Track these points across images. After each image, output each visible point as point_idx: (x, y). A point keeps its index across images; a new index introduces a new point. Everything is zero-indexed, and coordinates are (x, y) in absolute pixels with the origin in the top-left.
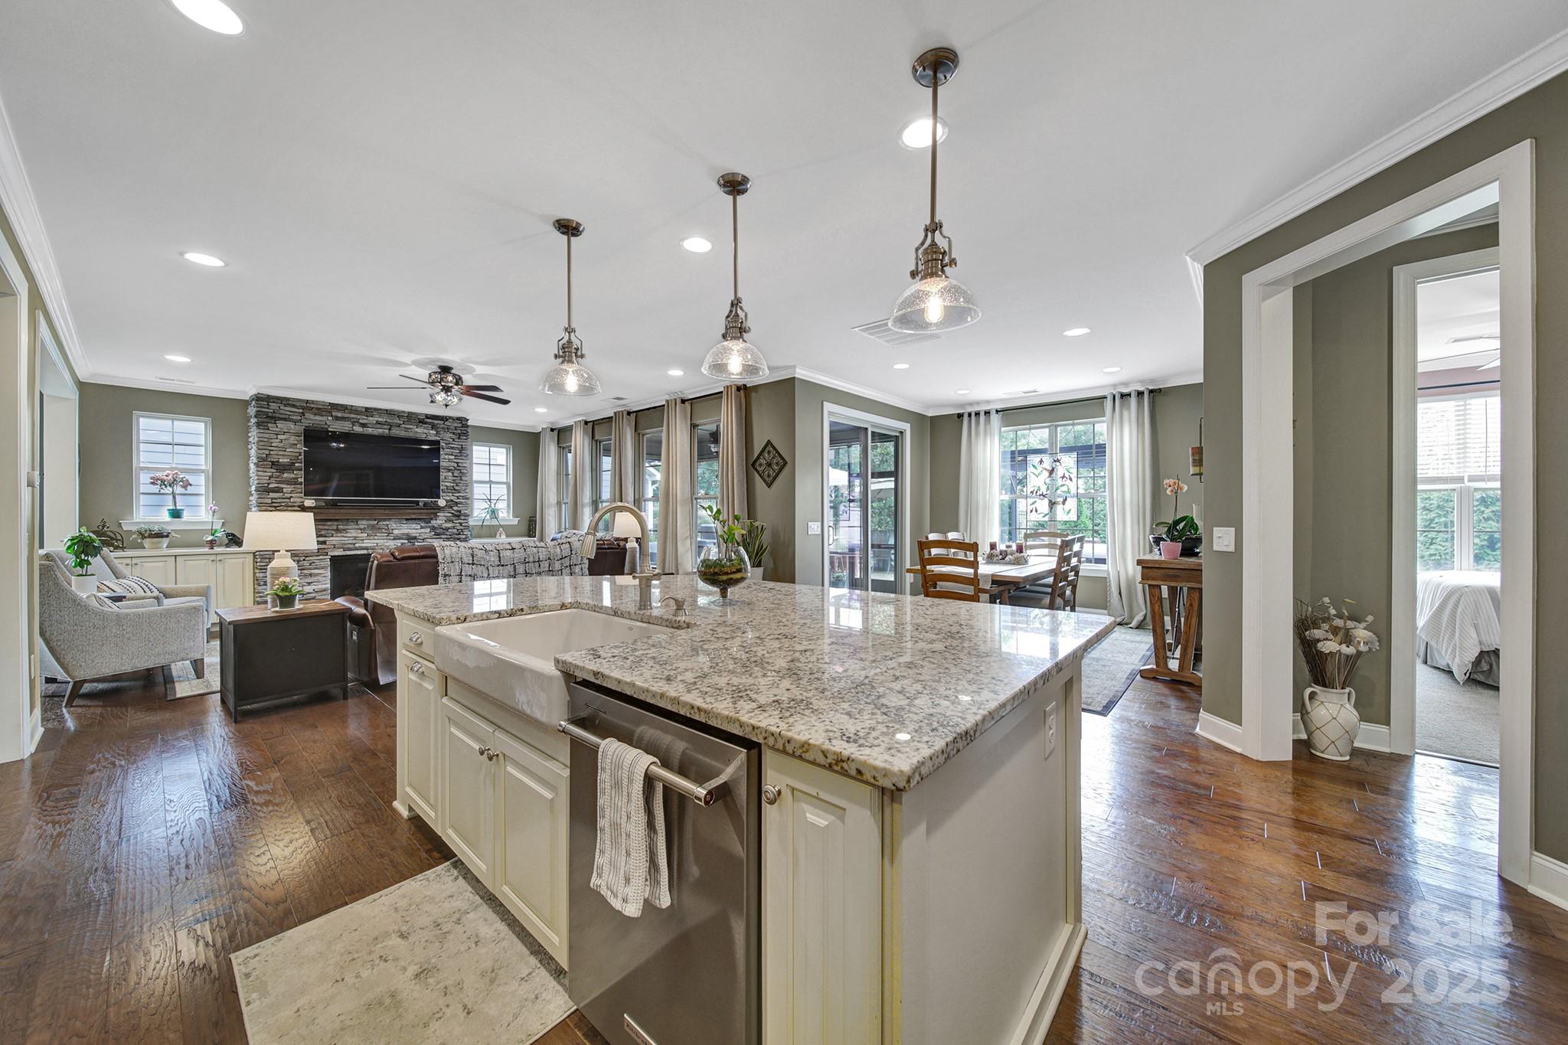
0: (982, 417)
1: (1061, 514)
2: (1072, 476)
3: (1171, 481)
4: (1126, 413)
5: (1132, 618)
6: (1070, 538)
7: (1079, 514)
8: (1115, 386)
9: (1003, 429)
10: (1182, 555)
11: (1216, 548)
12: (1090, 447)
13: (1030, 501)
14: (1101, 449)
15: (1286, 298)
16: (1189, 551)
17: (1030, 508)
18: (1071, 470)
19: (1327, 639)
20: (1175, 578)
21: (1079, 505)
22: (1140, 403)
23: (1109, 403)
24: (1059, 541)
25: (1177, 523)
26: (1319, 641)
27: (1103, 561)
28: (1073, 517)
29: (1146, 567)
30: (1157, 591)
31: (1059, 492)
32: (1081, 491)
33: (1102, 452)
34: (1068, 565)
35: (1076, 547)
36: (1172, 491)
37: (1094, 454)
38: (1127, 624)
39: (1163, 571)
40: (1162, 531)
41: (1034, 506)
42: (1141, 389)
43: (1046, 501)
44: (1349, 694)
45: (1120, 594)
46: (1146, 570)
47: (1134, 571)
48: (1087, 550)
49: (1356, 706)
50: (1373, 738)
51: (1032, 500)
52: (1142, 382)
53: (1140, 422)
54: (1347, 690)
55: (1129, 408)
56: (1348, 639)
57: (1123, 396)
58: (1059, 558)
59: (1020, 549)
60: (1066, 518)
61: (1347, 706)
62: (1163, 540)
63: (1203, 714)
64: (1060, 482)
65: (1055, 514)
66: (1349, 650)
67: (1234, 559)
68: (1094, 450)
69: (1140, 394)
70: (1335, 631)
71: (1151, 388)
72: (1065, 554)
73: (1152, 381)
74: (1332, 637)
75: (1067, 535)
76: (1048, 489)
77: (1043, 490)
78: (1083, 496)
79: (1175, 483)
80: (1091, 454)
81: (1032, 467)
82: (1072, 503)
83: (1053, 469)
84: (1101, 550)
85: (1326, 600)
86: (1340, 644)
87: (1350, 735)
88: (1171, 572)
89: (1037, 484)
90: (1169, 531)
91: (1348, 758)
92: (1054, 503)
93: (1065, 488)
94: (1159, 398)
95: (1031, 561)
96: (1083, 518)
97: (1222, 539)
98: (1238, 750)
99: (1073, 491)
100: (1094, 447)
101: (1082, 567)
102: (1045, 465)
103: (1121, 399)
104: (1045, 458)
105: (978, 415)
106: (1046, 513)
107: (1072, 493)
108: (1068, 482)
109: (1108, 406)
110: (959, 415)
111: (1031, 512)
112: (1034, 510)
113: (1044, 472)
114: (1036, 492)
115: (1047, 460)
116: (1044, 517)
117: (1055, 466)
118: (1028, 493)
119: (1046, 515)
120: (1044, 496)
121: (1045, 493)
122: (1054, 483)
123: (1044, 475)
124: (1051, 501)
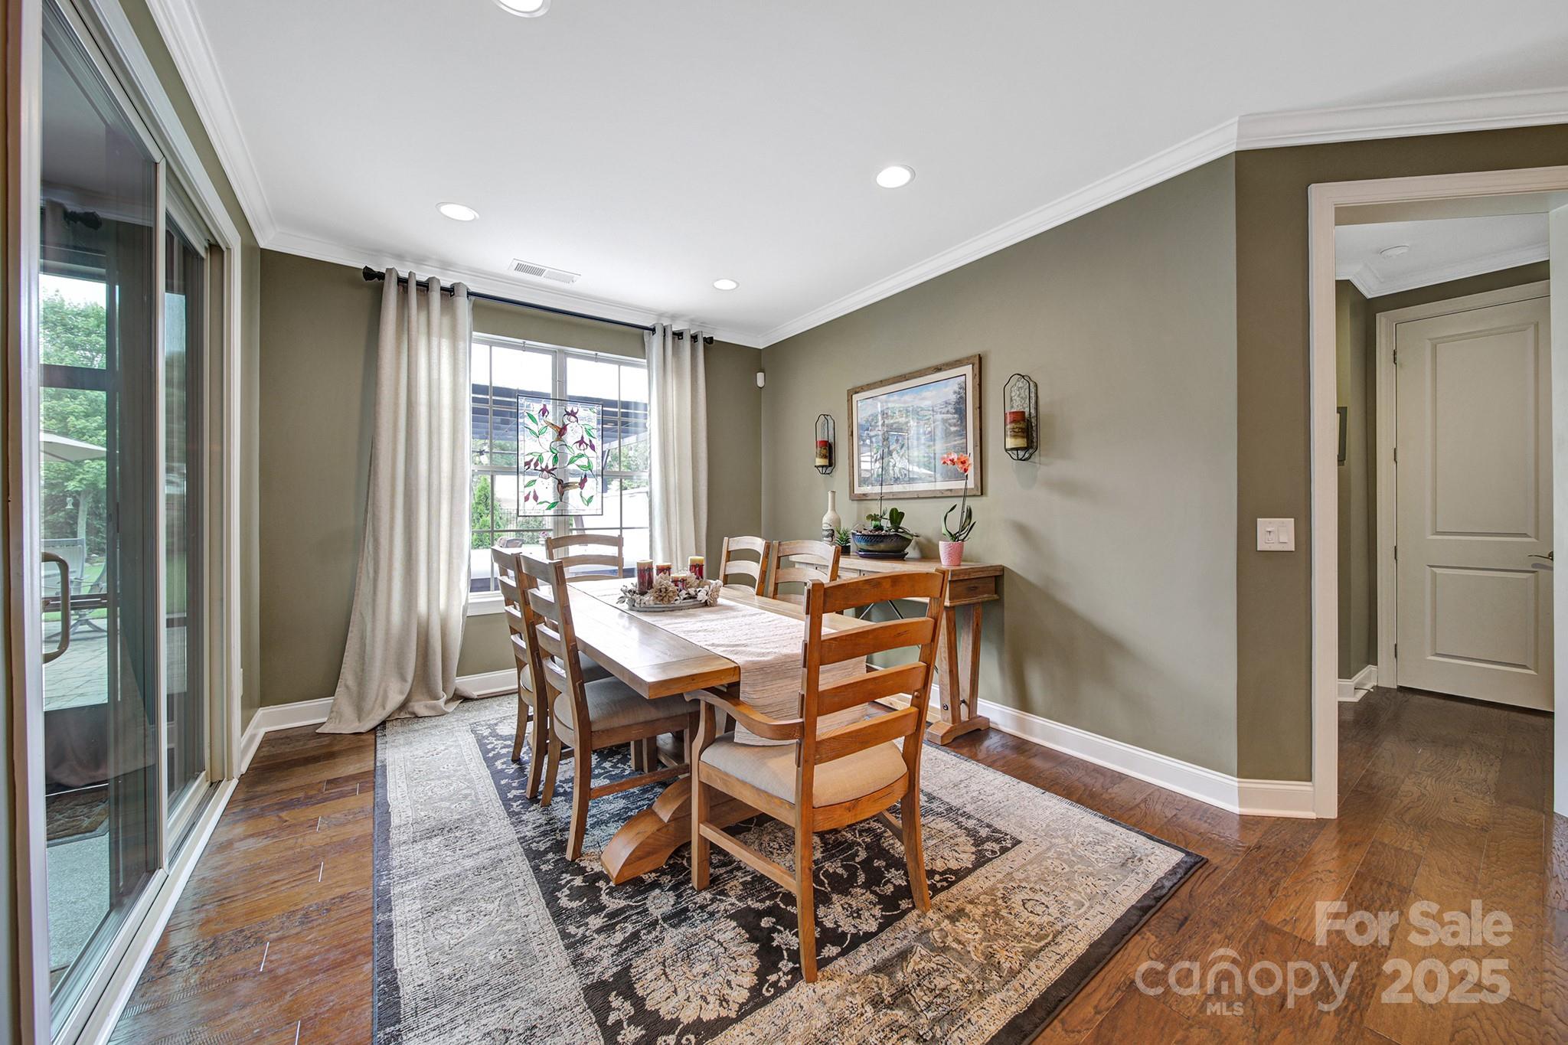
0: (435, 296)
2: (594, 442)
4: (675, 360)
8: (660, 316)
13: (525, 479)
17: (522, 492)
18: (593, 433)
20: (975, 590)
22: (694, 353)
31: (573, 466)
41: (531, 489)
42: (692, 331)
43: (552, 482)
51: (529, 478)
52: (692, 321)
53: (694, 377)
55: (678, 355)
57: (675, 334)
64: (575, 450)
65: (567, 503)
69: (694, 339)
71: (707, 336)
76: (555, 459)
77: (548, 459)
81: (527, 418)
89: (540, 450)
92: (566, 485)
93: (583, 461)
98: (1312, 815)
99: (597, 465)
102: (550, 418)
103: (673, 338)
104: (549, 407)
105: (424, 287)
106: (552, 501)
107: (594, 469)
108: (589, 452)
109: (655, 343)
110: (369, 274)
111: (527, 499)
112: (531, 496)
113: (550, 430)
114: (536, 465)
115: (555, 408)
116: (549, 509)
117: (567, 422)
118: (522, 464)
119: (554, 505)
120: (549, 472)
121: (550, 467)
122: (567, 451)
123: (550, 435)
124: (560, 482)
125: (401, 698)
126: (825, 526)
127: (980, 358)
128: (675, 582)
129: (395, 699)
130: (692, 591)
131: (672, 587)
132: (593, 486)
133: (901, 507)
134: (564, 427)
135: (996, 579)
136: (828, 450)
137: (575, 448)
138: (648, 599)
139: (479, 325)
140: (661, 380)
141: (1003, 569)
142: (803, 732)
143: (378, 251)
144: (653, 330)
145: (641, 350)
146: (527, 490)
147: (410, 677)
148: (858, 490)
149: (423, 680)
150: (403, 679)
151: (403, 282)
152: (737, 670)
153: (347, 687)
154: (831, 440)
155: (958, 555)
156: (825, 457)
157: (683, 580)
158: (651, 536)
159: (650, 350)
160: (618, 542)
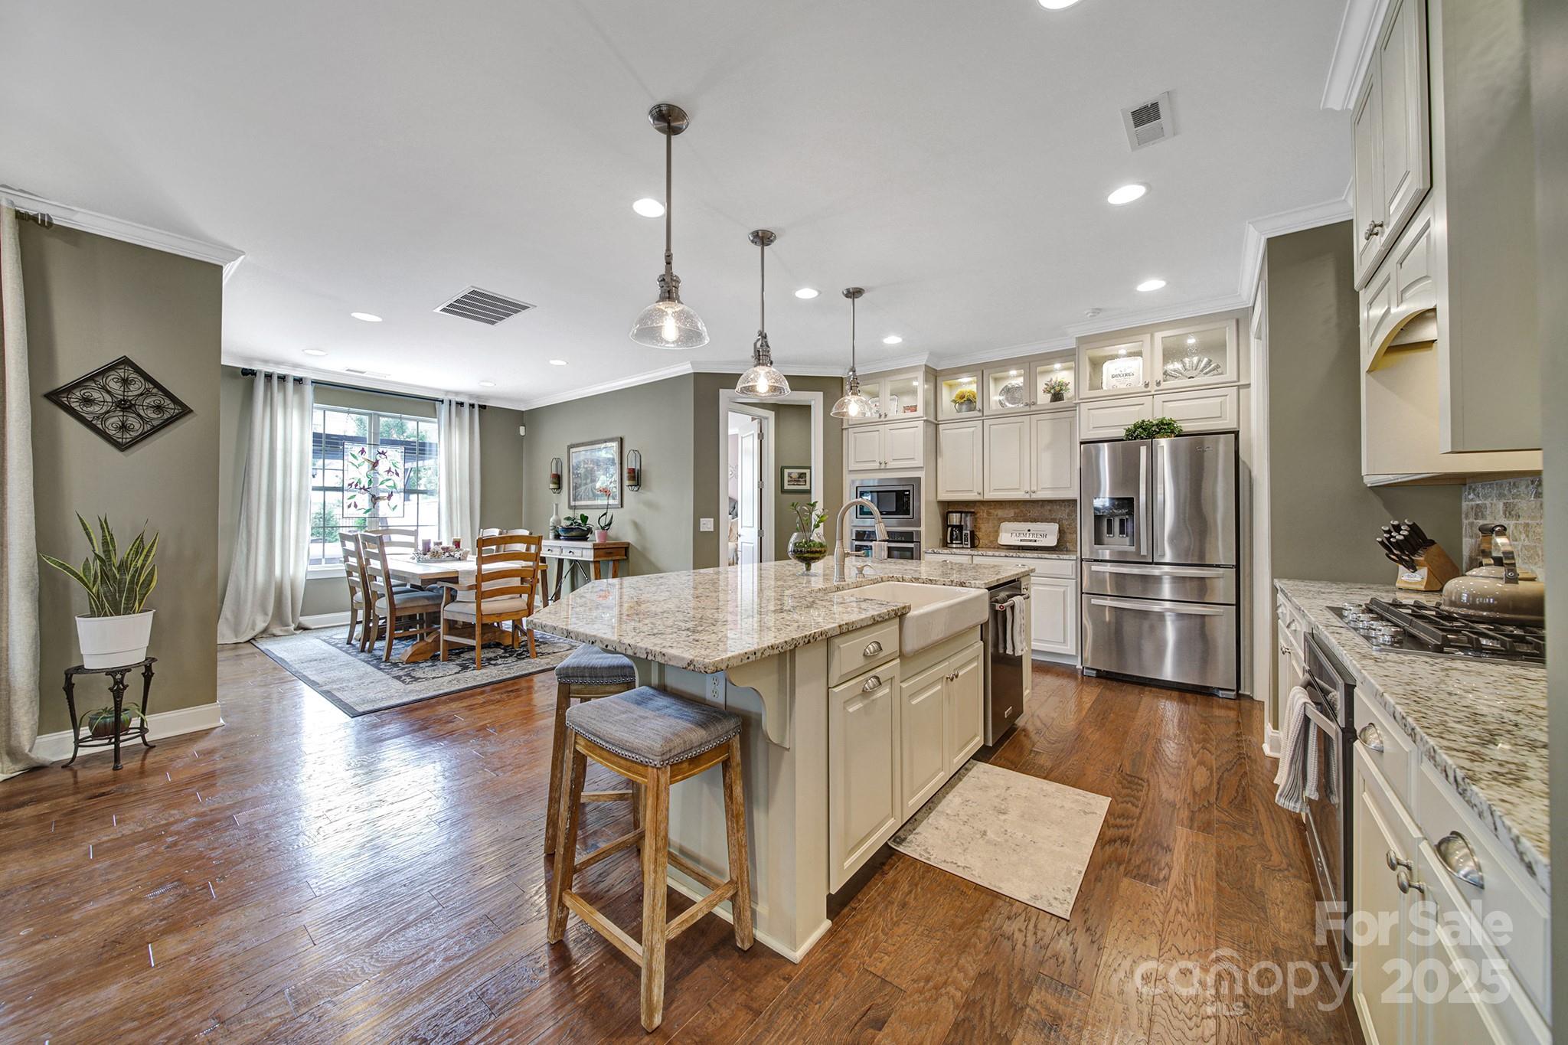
0: (290, 385)
1: (383, 509)
2: (398, 471)
4: (455, 419)
9: (315, 405)
11: (702, 530)
12: (416, 444)
13: (347, 495)
17: (347, 503)
18: (398, 465)
22: (472, 415)
23: (444, 407)
28: (399, 512)
31: (383, 486)
41: (352, 501)
42: (472, 401)
43: (368, 496)
51: (351, 494)
53: (471, 431)
55: (460, 417)
57: (458, 403)
60: (391, 514)
64: (384, 476)
65: (378, 510)
69: (472, 406)
71: (481, 403)
76: (370, 481)
77: (365, 483)
80: (416, 449)
81: (350, 456)
89: (359, 476)
92: (378, 498)
93: (390, 483)
94: (488, 415)
97: (706, 525)
99: (400, 486)
100: (419, 445)
102: (367, 456)
103: (457, 407)
104: (367, 449)
105: (282, 378)
106: (368, 508)
107: (398, 488)
108: (394, 477)
109: (443, 410)
110: (246, 372)
111: (349, 506)
112: (353, 504)
113: (366, 463)
114: (356, 485)
115: (370, 451)
116: (365, 513)
117: (378, 458)
118: (346, 485)
119: (368, 511)
120: (365, 490)
121: (366, 487)
122: (378, 476)
123: (366, 467)
124: (373, 496)
125: (264, 625)
126: (551, 524)
127: (621, 439)
128: (443, 549)
129: (261, 625)
130: (452, 554)
131: (441, 551)
132: (398, 498)
133: (586, 513)
134: (377, 461)
135: (625, 549)
136: (557, 479)
137: (386, 476)
138: (428, 556)
139: (317, 400)
140: (447, 431)
141: (629, 544)
142: (477, 587)
143: (250, 359)
144: (442, 401)
145: (434, 413)
146: (349, 502)
147: (270, 614)
148: (573, 503)
149: (279, 616)
150: (266, 614)
151: (269, 376)
152: (457, 572)
153: (227, 619)
154: (559, 473)
155: (605, 537)
156: (554, 483)
157: (448, 548)
158: (439, 531)
159: (440, 414)
160: (415, 534)
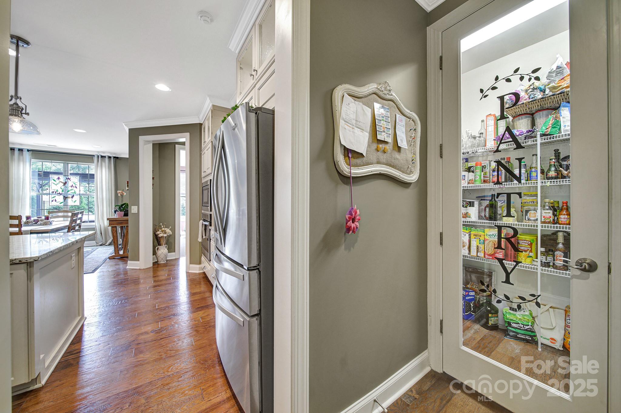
1: (70, 202)
2: (77, 186)
3: (120, 191)
4: (103, 164)
5: (106, 242)
6: (76, 212)
7: (81, 202)
8: (98, 152)
9: (32, 160)
10: (124, 216)
11: (132, 212)
12: (87, 174)
13: (51, 196)
14: (92, 176)
15: (150, 146)
16: (126, 214)
17: (51, 199)
19: (160, 234)
20: (121, 223)
21: (81, 198)
22: (110, 161)
23: (95, 159)
24: (70, 214)
25: (123, 205)
26: (158, 234)
27: (93, 221)
28: (77, 203)
29: (111, 221)
30: (115, 229)
31: (69, 193)
32: (82, 192)
33: (93, 177)
34: (76, 223)
35: (80, 216)
36: (120, 195)
37: (89, 178)
38: (104, 245)
39: (117, 221)
40: (118, 208)
41: (54, 199)
42: (110, 155)
43: (62, 197)
44: (166, 246)
45: (101, 233)
46: (110, 222)
47: (106, 223)
48: (85, 218)
49: (167, 249)
50: (171, 256)
51: (53, 196)
52: (111, 153)
53: (110, 168)
54: (165, 245)
55: (105, 162)
56: (165, 233)
57: (102, 157)
58: (71, 220)
59: (47, 218)
60: (73, 204)
61: (166, 249)
62: (118, 211)
63: (129, 262)
64: (70, 188)
65: (67, 202)
66: (165, 235)
67: (137, 215)
68: (89, 176)
69: (110, 157)
70: (162, 231)
71: (114, 156)
72: (74, 219)
73: (115, 154)
74: (162, 233)
75: (75, 211)
76: (63, 191)
77: (60, 191)
78: (83, 194)
79: (121, 192)
80: (87, 177)
81: (53, 180)
82: (76, 198)
83: (66, 183)
84: (92, 217)
85: (161, 224)
86: (163, 234)
87: (166, 256)
88: (120, 222)
89: (57, 189)
90: (119, 208)
91: (166, 262)
92: (67, 197)
93: (73, 191)
94: (118, 160)
95: (54, 223)
96: (83, 205)
97: (133, 209)
98: (138, 268)
99: (78, 192)
100: (89, 175)
101: (83, 224)
102: (61, 180)
104: (61, 177)
106: (62, 202)
108: (75, 189)
111: (52, 201)
114: (56, 192)
116: (60, 204)
117: (66, 181)
118: (51, 192)
120: (60, 194)
122: (67, 189)
123: (61, 185)
124: (64, 197)
144: (94, 156)
145: (91, 162)
